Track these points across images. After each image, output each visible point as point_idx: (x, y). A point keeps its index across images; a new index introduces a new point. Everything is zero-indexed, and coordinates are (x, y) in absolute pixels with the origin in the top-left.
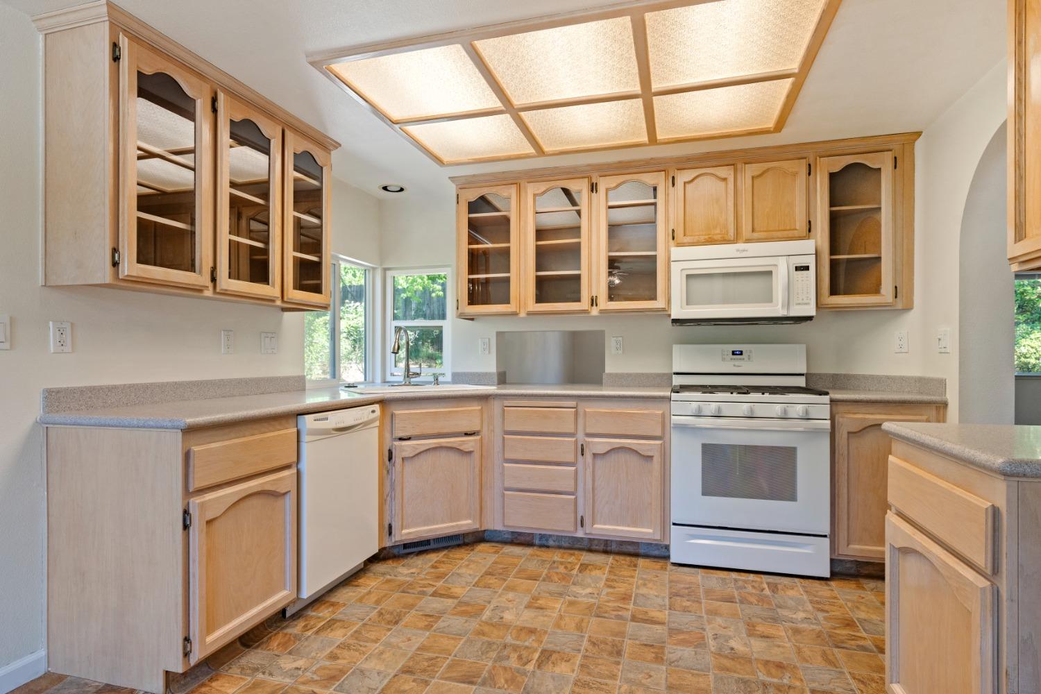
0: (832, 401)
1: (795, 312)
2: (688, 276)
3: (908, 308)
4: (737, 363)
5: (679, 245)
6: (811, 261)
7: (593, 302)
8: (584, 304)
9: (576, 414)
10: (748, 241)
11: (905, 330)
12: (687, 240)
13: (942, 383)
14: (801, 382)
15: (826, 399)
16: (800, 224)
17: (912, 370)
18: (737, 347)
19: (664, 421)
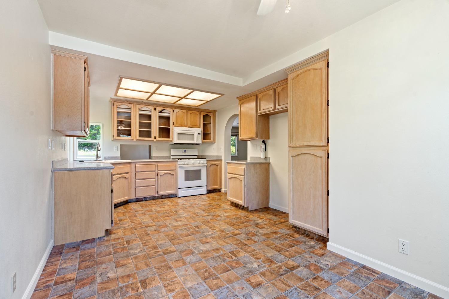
0: (207, 160)
1: (198, 143)
2: (178, 134)
3: (215, 143)
4: (185, 153)
5: (175, 126)
6: (201, 133)
7: (155, 138)
8: (152, 138)
9: (156, 166)
10: (189, 127)
11: (214, 146)
12: (177, 125)
13: (221, 156)
14: (196, 157)
15: (206, 160)
16: (198, 125)
17: (216, 154)
18: (185, 150)
19: (176, 166)
